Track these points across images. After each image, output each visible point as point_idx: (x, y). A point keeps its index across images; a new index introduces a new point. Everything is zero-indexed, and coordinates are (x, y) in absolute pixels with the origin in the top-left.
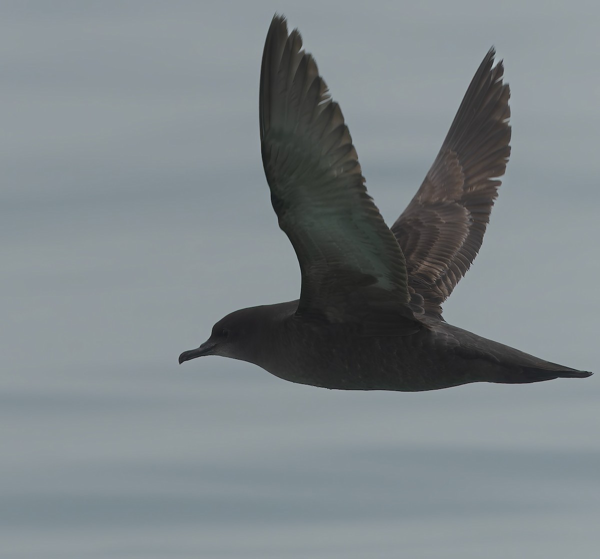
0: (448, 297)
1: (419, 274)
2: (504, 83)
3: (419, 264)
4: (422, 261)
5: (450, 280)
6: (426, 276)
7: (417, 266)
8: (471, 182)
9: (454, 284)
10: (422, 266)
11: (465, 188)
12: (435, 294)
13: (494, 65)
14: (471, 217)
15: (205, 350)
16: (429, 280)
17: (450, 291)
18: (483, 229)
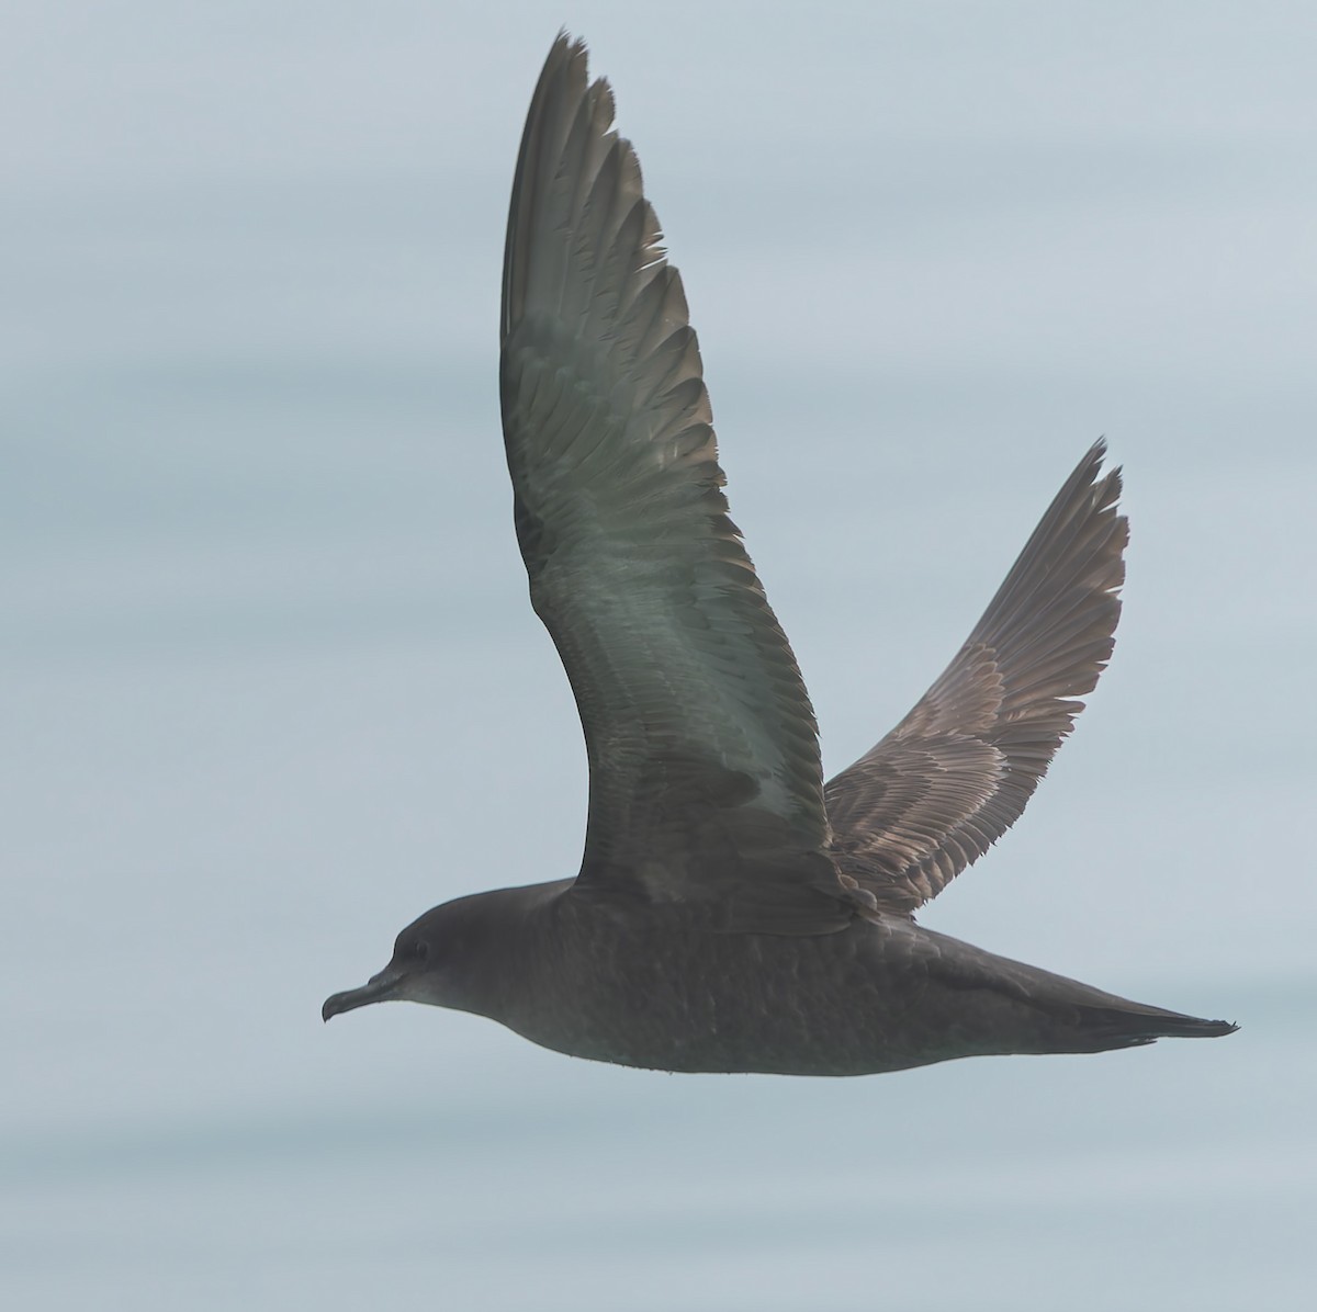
0: (930, 900)
1: (870, 854)
2: (1119, 514)
3: (873, 836)
4: (882, 831)
5: (939, 870)
6: (887, 860)
7: (869, 841)
8: (1016, 704)
9: (947, 879)
10: (881, 841)
11: (1001, 715)
12: (903, 892)
13: (1101, 476)
14: (1005, 764)
15: (379, 990)
16: (894, 867)
17: (936, 890)
18: (1030, 788)
